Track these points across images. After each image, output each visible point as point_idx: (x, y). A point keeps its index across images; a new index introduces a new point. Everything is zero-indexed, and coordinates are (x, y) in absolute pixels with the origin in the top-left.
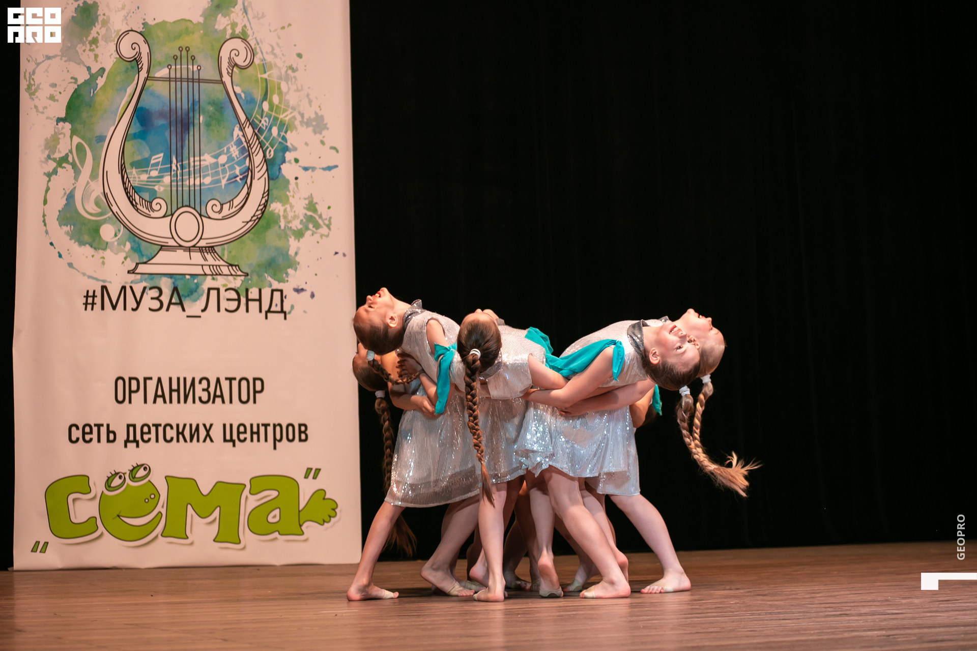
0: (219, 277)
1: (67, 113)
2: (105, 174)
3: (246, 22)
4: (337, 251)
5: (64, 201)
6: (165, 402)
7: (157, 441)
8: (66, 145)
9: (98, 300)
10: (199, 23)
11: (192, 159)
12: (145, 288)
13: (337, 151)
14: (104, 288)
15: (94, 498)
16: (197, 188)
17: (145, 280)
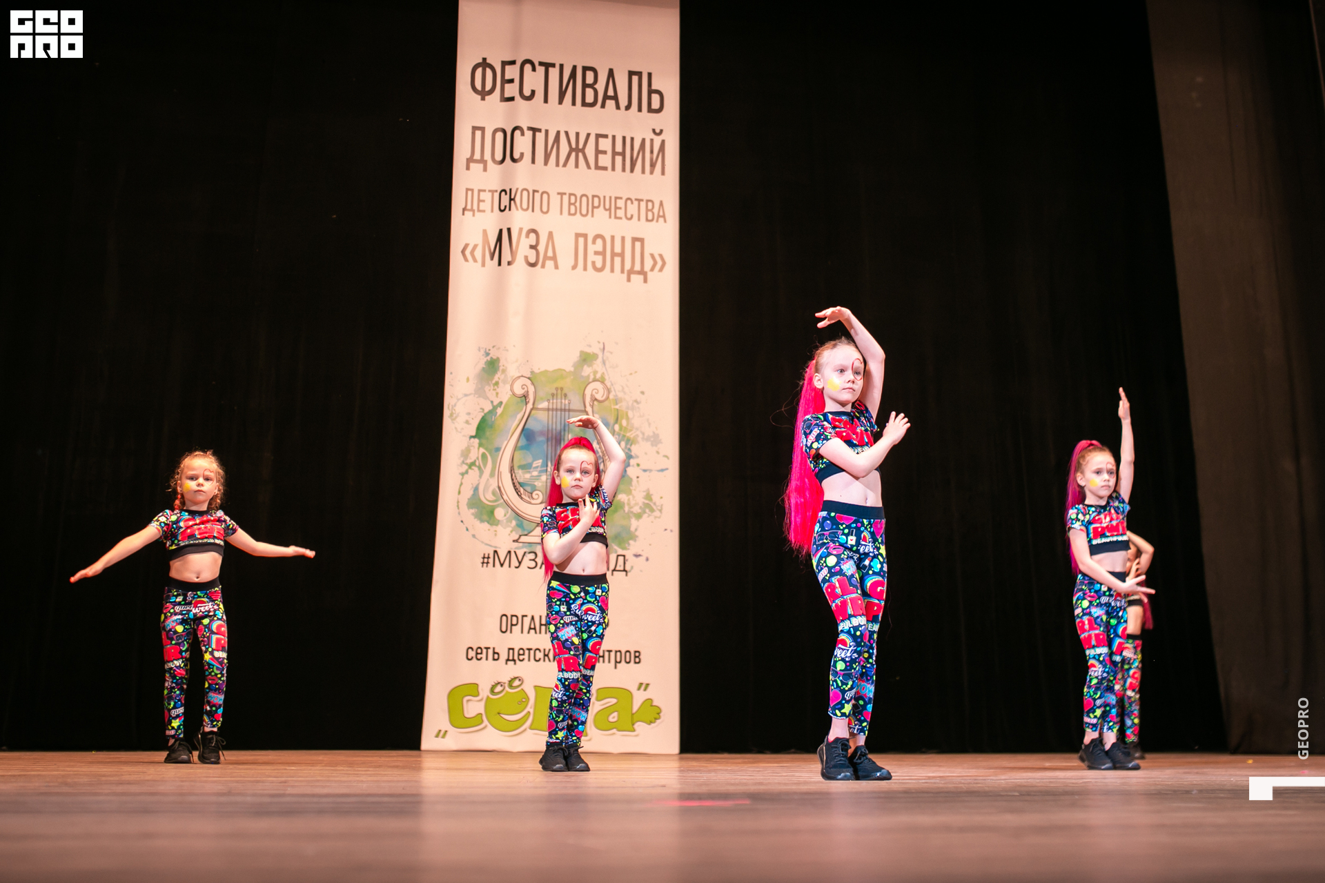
1: (477, 433)
2: (499, 473)
3: (604, 370)
4: (666, 528)
5: (472, 492)
6: (536, 633)
7: (529, 660)
8: (475, 454)
9: (491, 560)
10: (570, 372)
12: (525, 553)
13: (668, 458)
14: (495, 552)
15: (481, 700)
17: (526, 547)
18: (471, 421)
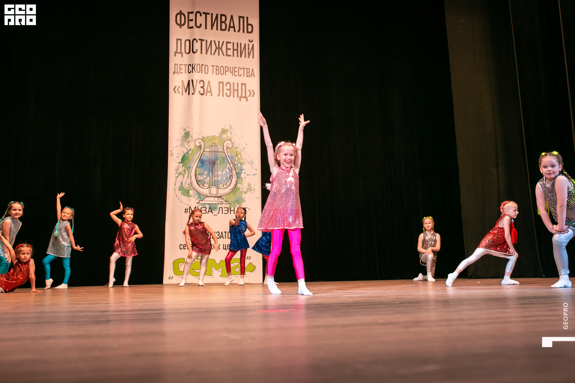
0: (222, 204)
1: (181, 161)
2: (191, 177)
3: (231, 136)
4: (257, 197)
5: (180, 184)
8: (181, 169)
9: (188, 211)
10: (218, 136)
11: (215, 173)
12: (202, 207)
13: (257, 170)
14: (190, 207)
16: (217, 180)
17: (202, 205)
18: (179, 157)
